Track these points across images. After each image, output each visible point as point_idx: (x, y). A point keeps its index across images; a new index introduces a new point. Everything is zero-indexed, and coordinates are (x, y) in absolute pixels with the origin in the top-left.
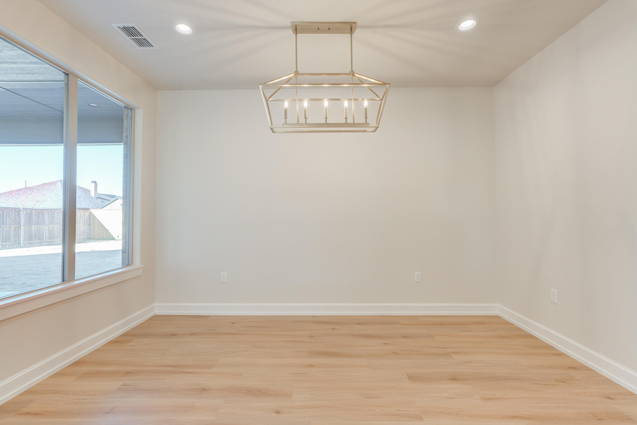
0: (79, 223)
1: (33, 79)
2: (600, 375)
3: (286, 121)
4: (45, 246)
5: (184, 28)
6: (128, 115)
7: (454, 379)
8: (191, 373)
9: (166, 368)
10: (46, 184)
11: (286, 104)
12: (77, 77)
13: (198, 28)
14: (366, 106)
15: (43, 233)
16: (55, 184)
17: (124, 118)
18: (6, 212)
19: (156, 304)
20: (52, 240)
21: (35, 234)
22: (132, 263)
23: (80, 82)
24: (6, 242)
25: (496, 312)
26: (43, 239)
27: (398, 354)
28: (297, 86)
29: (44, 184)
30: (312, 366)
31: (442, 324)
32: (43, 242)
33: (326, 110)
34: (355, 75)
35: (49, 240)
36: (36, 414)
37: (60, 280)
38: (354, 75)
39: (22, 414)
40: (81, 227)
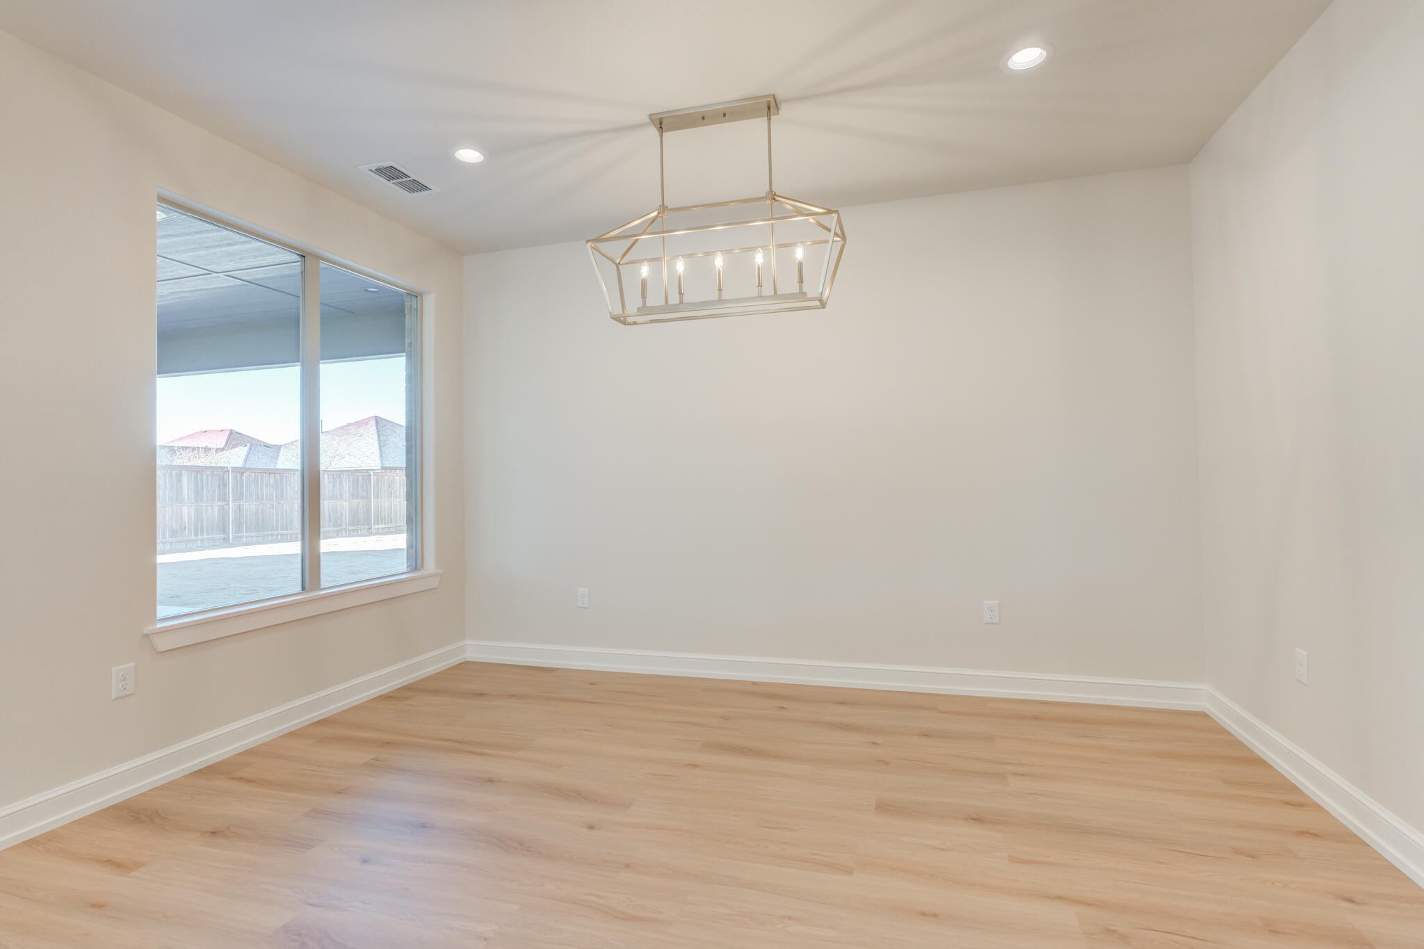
0: (398, 496)
1: (277, 261)
2: (1379, 857)
3: (644, 303)
4: (344, 537)
5: (469, 155)
6: (411, 306)
7: (977, 819)
8: (481, 754)
9: (446, 743)
10: (352, 424)
11: (645, 270)
12: (319, 257)
13: (493, 150)
14: (799, 259)
15: (342, 514)
16: (366, 424)
17: (406, 312)
18: (286, 477)
19: (468, 642)
20: (356, 527)
21: (330, 515)
22: (422, 566)
23: (323, 264)
24: (287, 530)
25: (1201, 704)
26: (341, 526)
27: (886, 763)
28: (663, 237)
29: (349, 425)
30: (695, 766)
31: (1036, 718)
32: (342, 531)
33: (719, 274)
34: (777, 198)
35: (352, 528)
36: (249, 781)
37: (299, 589)
38: (774, 199)
39: (233, 778)
40: (402, 503)
